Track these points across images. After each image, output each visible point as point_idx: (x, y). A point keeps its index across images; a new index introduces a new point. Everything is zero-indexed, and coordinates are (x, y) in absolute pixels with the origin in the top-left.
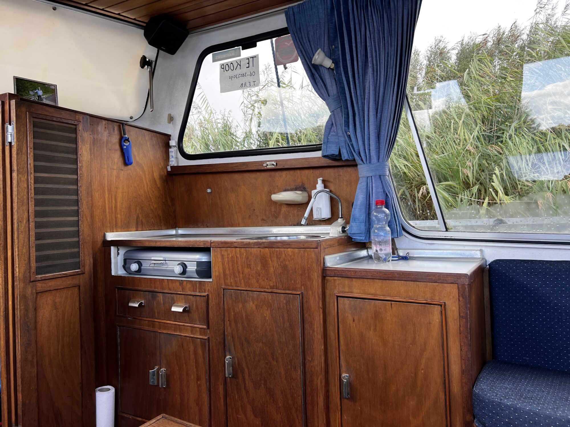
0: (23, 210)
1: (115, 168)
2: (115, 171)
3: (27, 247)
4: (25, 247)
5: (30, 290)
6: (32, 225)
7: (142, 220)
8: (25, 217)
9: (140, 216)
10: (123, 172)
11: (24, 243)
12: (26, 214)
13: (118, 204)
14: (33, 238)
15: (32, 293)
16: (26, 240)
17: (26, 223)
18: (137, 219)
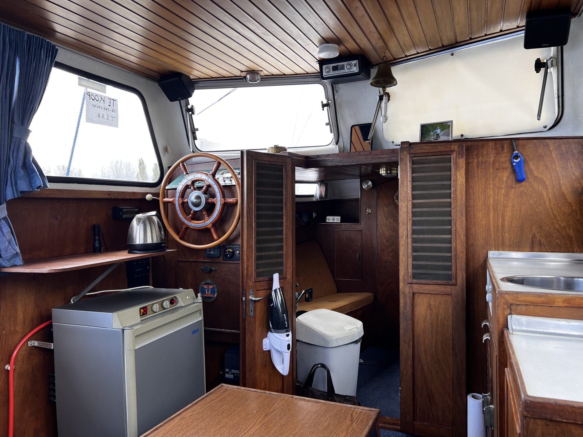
0: (403, 228)
1: (503, 186)
2: (503, 190)
3: (406, 256)
4: (404, 257)
5: (408, 289)
6: (410, 240)
7: (540, 240)
8: (405, 234)
9: (538, 235)
10: (513, 190)
11: (404, 253)
12: (406, 231)
13: (506, 223)
14: (410, 251)
15: (409, 292)
16: (406, 251)
17: (405, 238)
18: (532, 239)
